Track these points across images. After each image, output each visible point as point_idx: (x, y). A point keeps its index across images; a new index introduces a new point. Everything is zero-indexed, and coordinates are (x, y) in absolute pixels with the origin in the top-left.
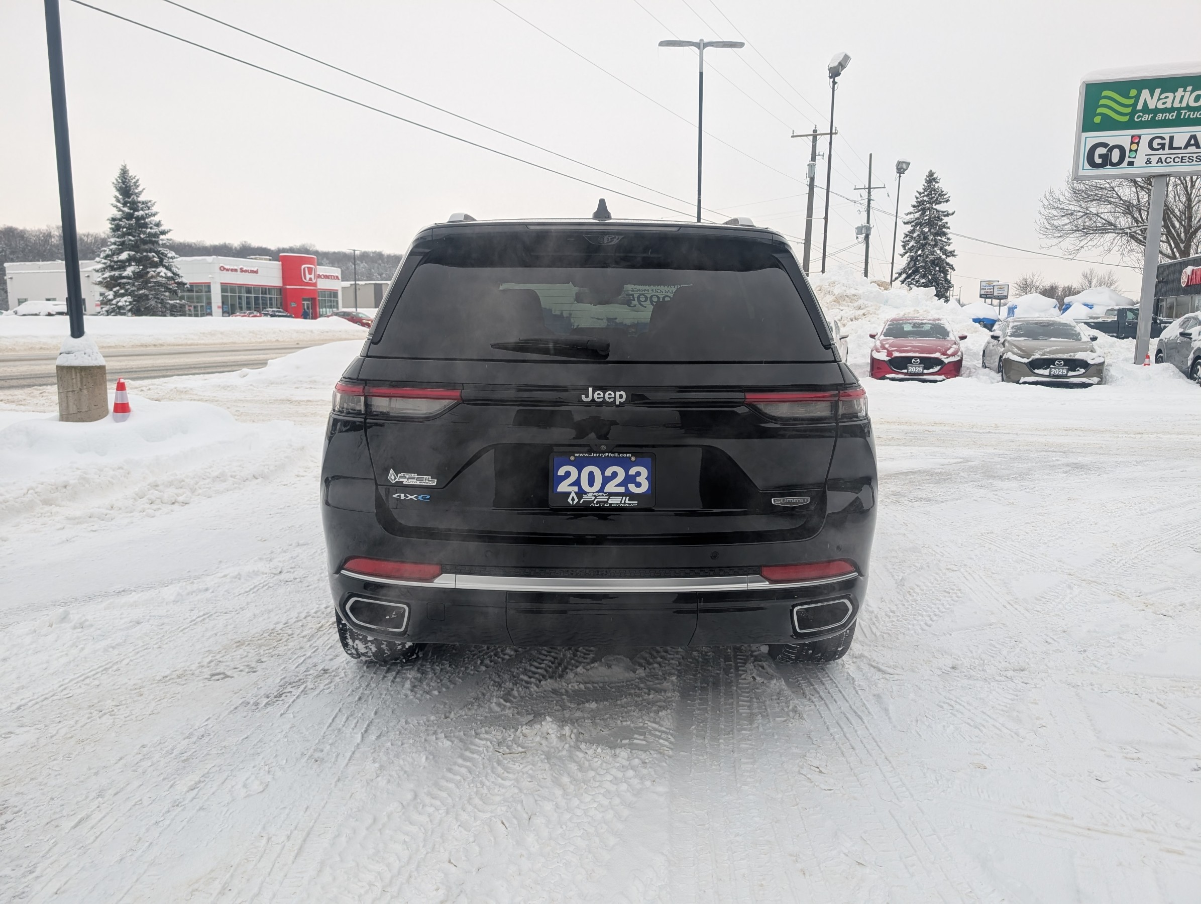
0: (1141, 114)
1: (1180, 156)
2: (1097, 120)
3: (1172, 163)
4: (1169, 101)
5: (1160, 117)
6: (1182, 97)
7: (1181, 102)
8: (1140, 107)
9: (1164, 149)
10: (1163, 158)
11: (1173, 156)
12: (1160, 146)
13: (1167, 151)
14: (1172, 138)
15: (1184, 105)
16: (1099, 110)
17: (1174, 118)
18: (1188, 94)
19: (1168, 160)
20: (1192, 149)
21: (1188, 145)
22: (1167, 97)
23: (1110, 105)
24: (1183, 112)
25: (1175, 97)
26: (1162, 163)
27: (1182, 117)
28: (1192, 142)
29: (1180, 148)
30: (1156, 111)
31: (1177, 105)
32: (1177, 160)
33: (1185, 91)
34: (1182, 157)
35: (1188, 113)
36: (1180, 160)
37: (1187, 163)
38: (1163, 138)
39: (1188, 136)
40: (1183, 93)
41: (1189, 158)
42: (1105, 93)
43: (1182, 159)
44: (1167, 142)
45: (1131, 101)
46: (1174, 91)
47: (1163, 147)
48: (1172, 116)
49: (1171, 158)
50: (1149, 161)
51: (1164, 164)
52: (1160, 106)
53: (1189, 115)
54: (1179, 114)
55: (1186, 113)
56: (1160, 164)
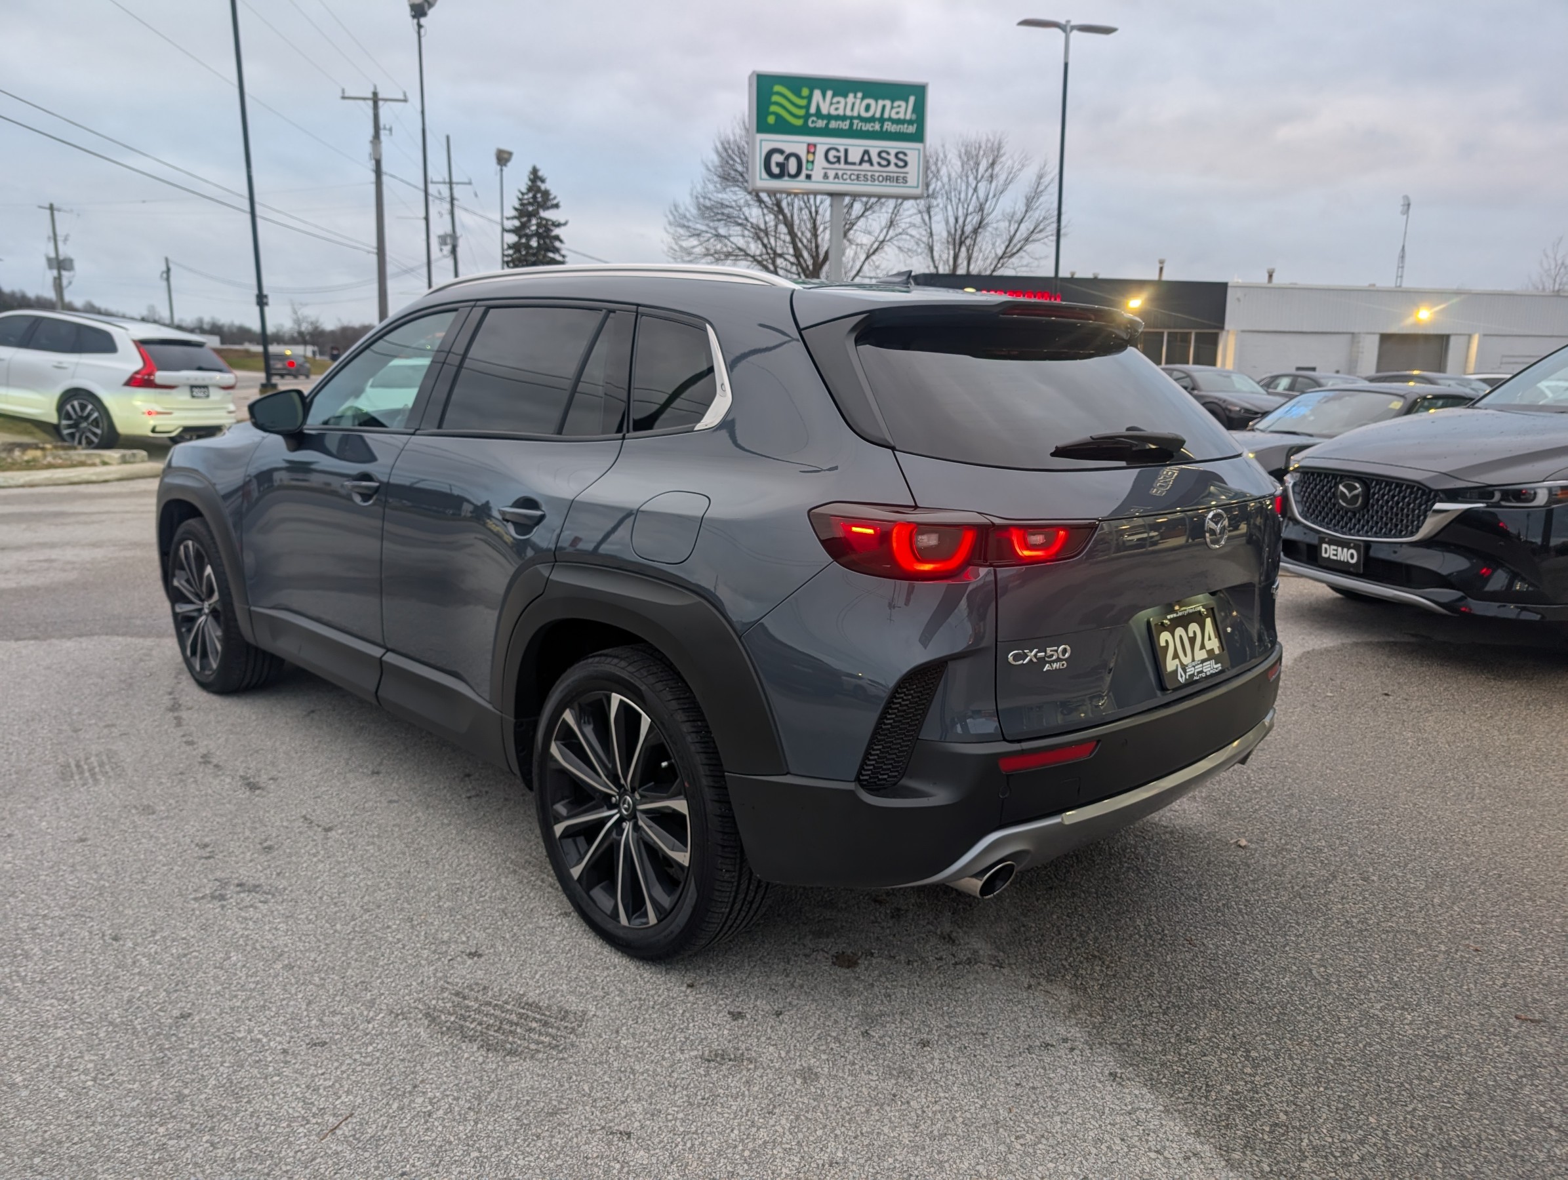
0: (814, 119)
1: (856, 173)
2: (771, 120)
3: (848, 181)
4: (841, 106)
5: (833, 124)
6: (853, 105)
7: (852, 109)
8: (813, 110)
9: (839, 163)
10: (840, 173)
11: (849, 173)
13: (842, 165)
14: (846, 151)
15: (855, 114)
16: (773, 108)
17: (847, 127)
18: (858, 101)
19: (845, 177)
20: (866, 166)
21: (862, 161)
22: (838, 102)
23: (783, 103)
24: (855, 122)
25: (846, 103)
26: (839, 179)
27: (854, 128)
28: (866, 158)
29: (854, 164)
30: (829, 117)
31: (849, 113)
33: (855, 97)
34: (857, 175)
35: (860, 124)
36: (855, 178)
37: (862, 182)
38: (838, 150)
39: (861, 150)
40: (854, 100)
41: (864, 175)
42: (777, 88)
43: (857, 177)
44: (842, 154)
45: (803, 102)
46: (845, 96)
47: (839, 161)
48: (845, 125)
49: (847, 174)
50: (826, 176)
51: (841, 181)
52: (833, 112)
53: (861, 126)
54: (851, 124)
55: (857, 124)
56: (836, 180)
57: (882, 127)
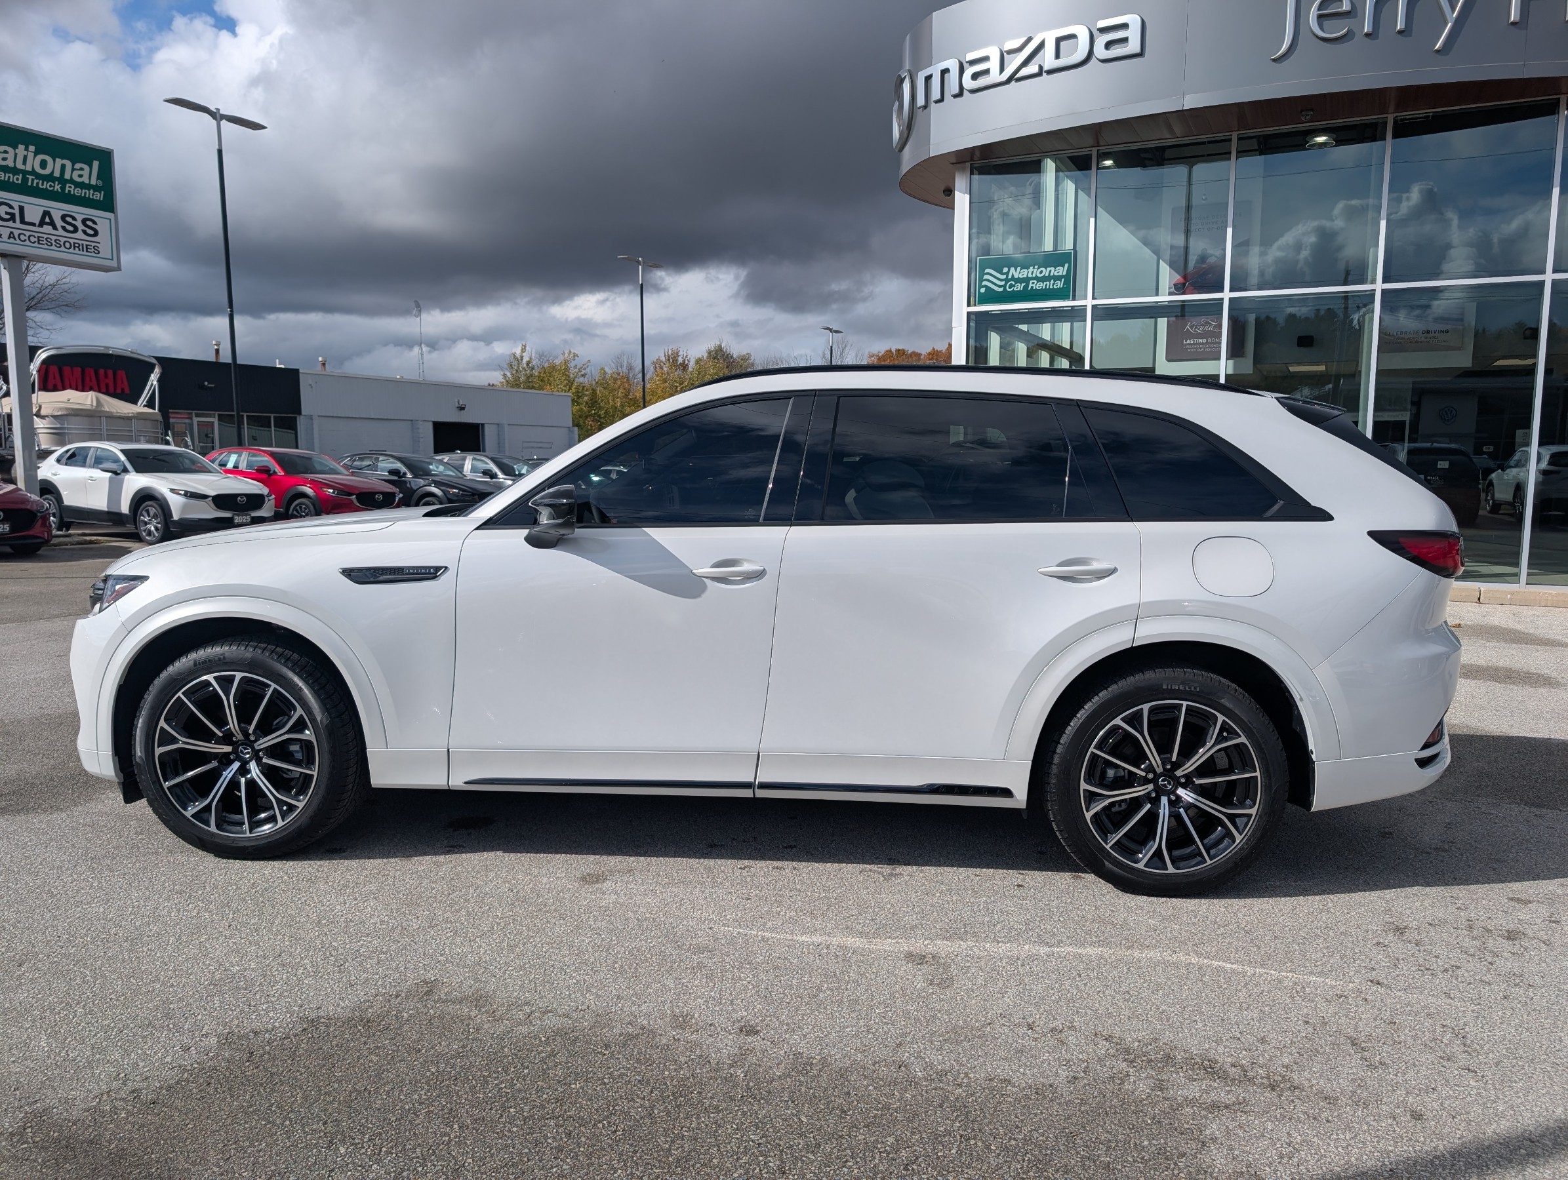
1: (36, 235)
3: (28, 243)
4: (10, 156)
6: (25, 158)
7: (24, 163)
9: (14, 222)
10: (16, 233)
11: (28, 234)
12: (8, 217)
13: (18, 224)
14: (21, 209)
15: (29, 168)
17: (20, 182)
18: (30, 155)
19: (22, 237)
20: (47, 229)
21: (42, 222)
22: (6, 152)
24: (30, 177)
25: (16, 154)
26: (14, 238)
27: (30, 184)
28: (47, 220)
29: (34, 224)
31: (20, 166)
32: (32, 239)
33: (26, 149)
34: (39, 237)
35: (36, 181)
36: (36, 240)
37: (46, 246)
38: (11, 207)
39: (41, 210)
40: (25, 153)
41: (46, 239)
43: (39, 240)
44: (17, 212)
46: (15, 147)
47: (12, 218)
48: (17, 179)
49: (25, 235)
51: (18, 241)
53: (38, 183)
54: (25, 180)
55: (33, 180)
56: (12, 240)
57: (63, 188)
